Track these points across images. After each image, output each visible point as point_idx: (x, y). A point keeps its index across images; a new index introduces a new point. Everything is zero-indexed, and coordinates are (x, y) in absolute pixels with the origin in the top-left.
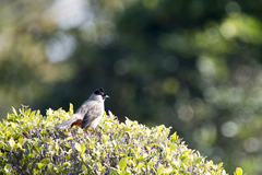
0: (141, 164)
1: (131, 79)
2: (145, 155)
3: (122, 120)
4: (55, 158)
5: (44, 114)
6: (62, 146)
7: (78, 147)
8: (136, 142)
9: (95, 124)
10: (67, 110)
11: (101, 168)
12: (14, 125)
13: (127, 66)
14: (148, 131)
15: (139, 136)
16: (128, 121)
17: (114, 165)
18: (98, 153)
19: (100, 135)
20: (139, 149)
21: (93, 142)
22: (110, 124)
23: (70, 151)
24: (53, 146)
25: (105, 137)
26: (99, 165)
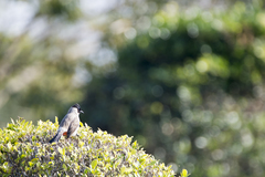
0: (108, 165)
2: (112, 158)
3: (95, 130)
4: (42, 158)
5: (35, 124)
6: (48, 149)
7: (60, 150)
8: (105, 147)
10: (54, 122)
11: (77, 167)
12: (12, 132)
14: (115, 139)
15: (108, 143)
16: (100, 131)
17: (88, 165)
18: (76, 155)
19: (77, 141)
20: (107, 153)
21: (72, 147)
22: (85, 133)
23: (54, 153)
24: (42, 150)
25: (81, 143)
26: (76, 164)
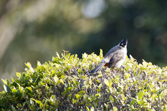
0: (154, 95)
1: (147, 31)
2: (158, 89)
3: (140, 62)
4: (89, 90)
5: (80, 57)
6: (94, 82)
7: (106, 82)
8: (151, 78)
9: (119, 65)
10: (98, 54)
11: (124, 98)
12: (58, 66)
13: (143, 21)
14: (160, 70)
15: (153, 74)
16: (144, 63)
17: (134, 96)
18: (122, 87)
19: (123, 73)
20: (153, 84)
21: (118, 79)
22: (130, 65)
23: (101, 85)
24: (88, 82)
25: (127, 75)
26: (123, 95)
